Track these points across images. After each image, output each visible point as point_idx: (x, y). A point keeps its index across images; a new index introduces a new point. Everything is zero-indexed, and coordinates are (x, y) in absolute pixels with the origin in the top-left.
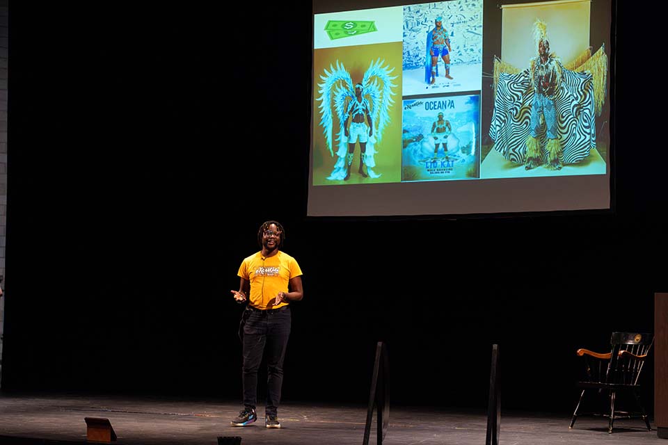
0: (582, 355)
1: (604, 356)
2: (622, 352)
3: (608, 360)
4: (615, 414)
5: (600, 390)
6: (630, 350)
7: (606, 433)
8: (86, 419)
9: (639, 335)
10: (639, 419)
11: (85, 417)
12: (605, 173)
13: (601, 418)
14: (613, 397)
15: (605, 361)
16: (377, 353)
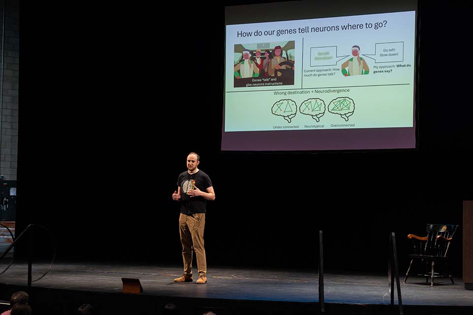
0: (411, 238)
1: (423, 239)
2: (439, 236)
3: (426, 241)
4: (434, 275)
5: (423, 260)
6: (443, 235)
7: (428, 286)
8: (122, 279)
9: (445, 226)
10: (446, 277)
11: (121, 277)
12: (412, 126)
13: (423, 277)
14: (433, 264)
15: (424, 242)
16: (320, 238)
